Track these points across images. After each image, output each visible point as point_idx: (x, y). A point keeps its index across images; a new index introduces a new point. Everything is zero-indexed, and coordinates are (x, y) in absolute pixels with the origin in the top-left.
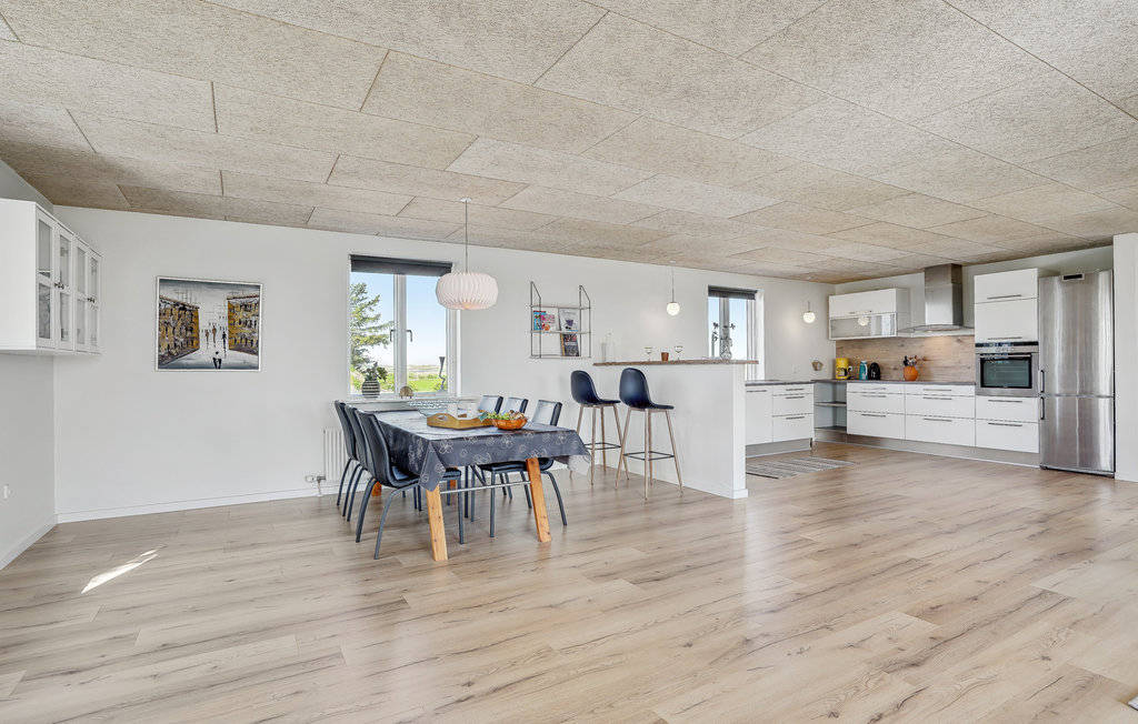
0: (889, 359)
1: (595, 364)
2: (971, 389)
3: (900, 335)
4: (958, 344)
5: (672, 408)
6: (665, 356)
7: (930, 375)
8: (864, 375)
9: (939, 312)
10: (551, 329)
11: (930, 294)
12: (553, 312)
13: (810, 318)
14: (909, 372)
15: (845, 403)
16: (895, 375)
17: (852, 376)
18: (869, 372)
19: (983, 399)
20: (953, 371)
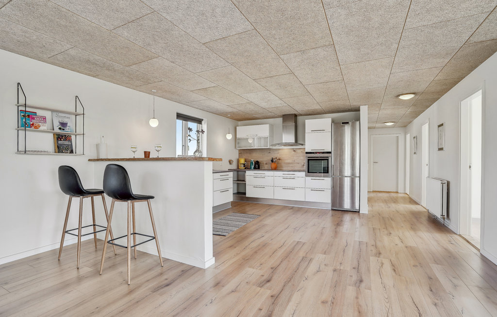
0: (264, 159)
1: (90, 160)
2: (303, 174)
3: (271, 147)
4: (294, 152)
5: (152, 197)
6: (147, 154)
7: (282, 167)
8: (253, 167)
9: (289, 138)
10: (44, 129)
11: (284, 127)
12: (47, 114)
13: (229, 137)
14: (273, 165)
15: (244, 181)
16: (266, 167)
17: (247, 168)
18: (255, 165)
19: (308, 178)
20: (291, 165)
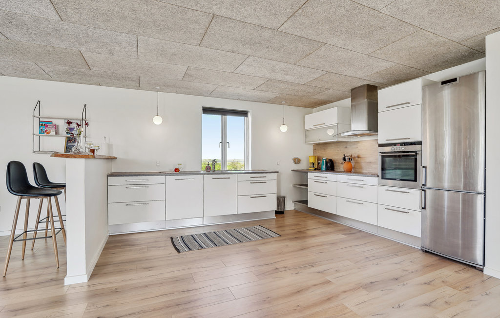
2: (378, 180)
7: (361, 168)
8: (323, 168)
9: (360, 125)
10: (51, 134)
13: (285, 129)
14: (347, 166)
15: (307, 185)
17: (316, 168)
18: (327, 165)
19: (383, 189)
